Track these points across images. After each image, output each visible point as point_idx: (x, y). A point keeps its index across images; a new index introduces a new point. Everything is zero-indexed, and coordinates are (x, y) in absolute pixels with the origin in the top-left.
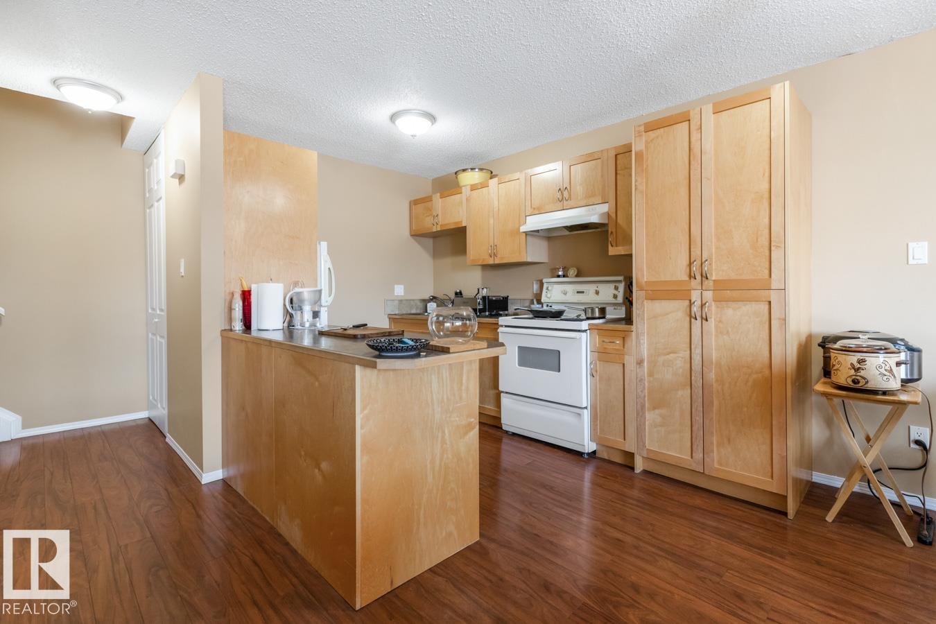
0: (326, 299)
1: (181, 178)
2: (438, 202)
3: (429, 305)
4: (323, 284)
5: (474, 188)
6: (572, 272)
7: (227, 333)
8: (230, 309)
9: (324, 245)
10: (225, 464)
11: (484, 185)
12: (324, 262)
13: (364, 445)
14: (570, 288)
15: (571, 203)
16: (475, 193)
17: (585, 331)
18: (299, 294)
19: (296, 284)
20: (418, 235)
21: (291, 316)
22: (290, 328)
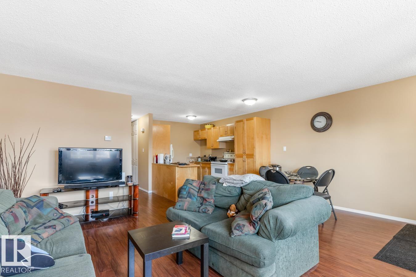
0: (172, 157)
1: (143, 132)
2: (200, 132)
3: (199, 159)
4: (171, 154)
5: (208, 129)
6: (230, 151)
7: (153, 164)
8: (154, 159)
9: (172, 145)
10: (152, 190)
11: (210, 129)
12: (172, 149)
13: (177, 179)
14: (229, 155)
15: (227, 135)
16: (208, 130)
17: (227, 164)
18: (166, 156)
19: (166, 154)
20: (196, 140)
21: (165, 161)
22: (165, 163)
